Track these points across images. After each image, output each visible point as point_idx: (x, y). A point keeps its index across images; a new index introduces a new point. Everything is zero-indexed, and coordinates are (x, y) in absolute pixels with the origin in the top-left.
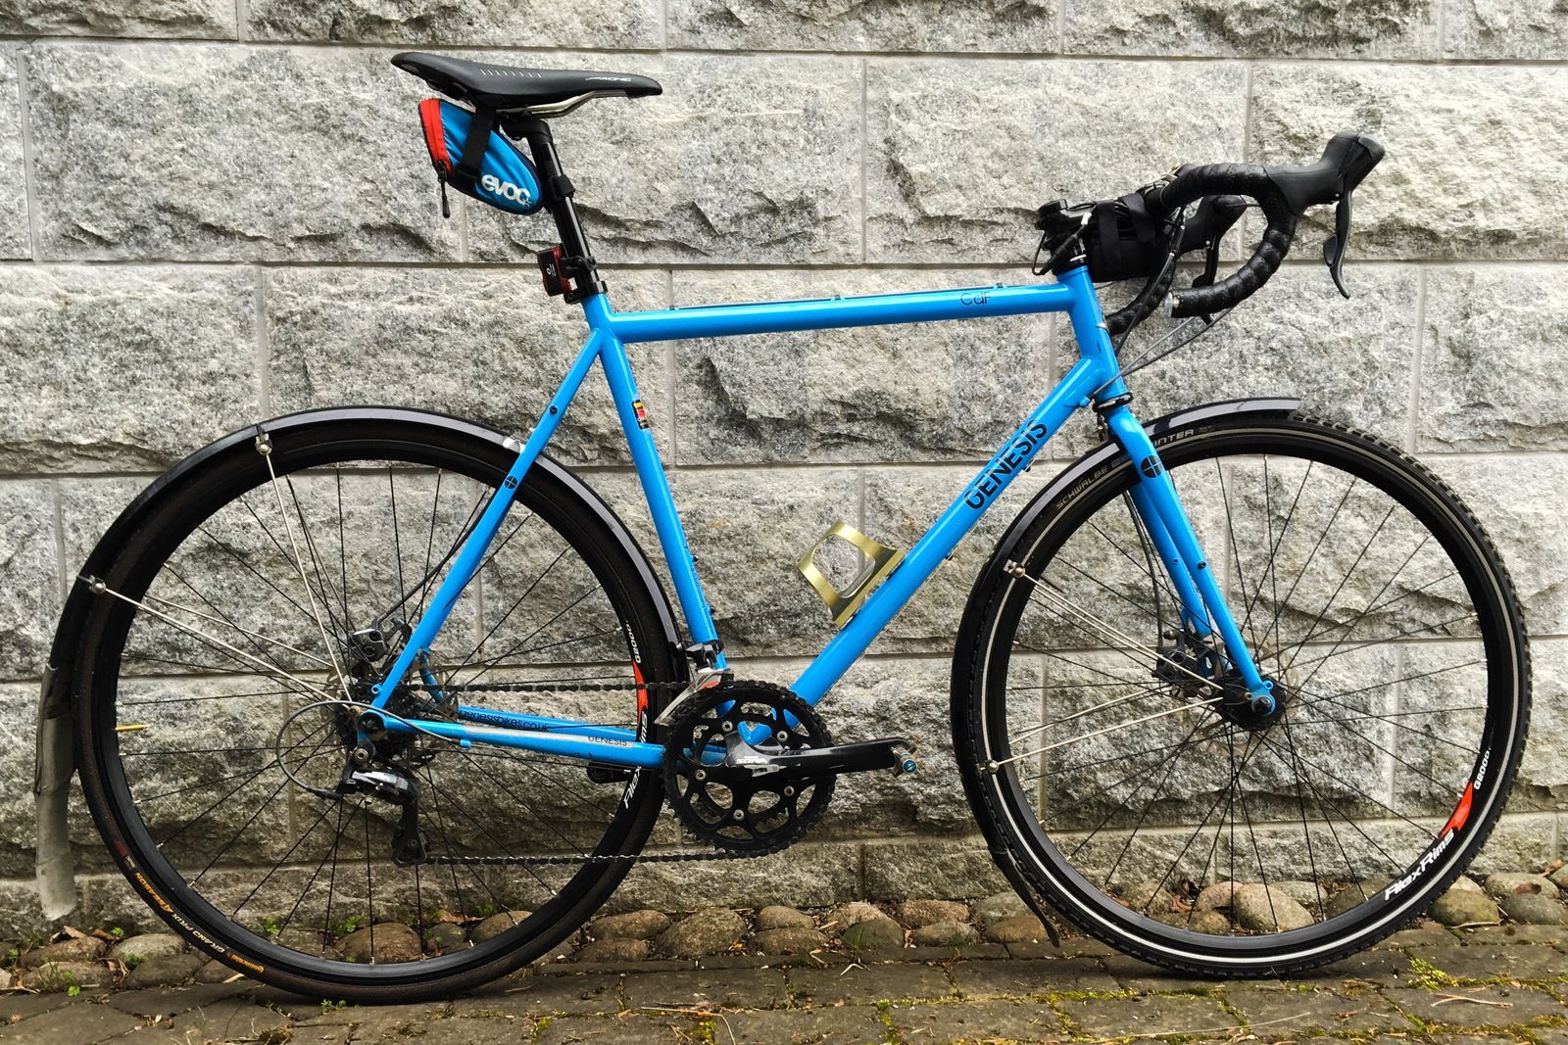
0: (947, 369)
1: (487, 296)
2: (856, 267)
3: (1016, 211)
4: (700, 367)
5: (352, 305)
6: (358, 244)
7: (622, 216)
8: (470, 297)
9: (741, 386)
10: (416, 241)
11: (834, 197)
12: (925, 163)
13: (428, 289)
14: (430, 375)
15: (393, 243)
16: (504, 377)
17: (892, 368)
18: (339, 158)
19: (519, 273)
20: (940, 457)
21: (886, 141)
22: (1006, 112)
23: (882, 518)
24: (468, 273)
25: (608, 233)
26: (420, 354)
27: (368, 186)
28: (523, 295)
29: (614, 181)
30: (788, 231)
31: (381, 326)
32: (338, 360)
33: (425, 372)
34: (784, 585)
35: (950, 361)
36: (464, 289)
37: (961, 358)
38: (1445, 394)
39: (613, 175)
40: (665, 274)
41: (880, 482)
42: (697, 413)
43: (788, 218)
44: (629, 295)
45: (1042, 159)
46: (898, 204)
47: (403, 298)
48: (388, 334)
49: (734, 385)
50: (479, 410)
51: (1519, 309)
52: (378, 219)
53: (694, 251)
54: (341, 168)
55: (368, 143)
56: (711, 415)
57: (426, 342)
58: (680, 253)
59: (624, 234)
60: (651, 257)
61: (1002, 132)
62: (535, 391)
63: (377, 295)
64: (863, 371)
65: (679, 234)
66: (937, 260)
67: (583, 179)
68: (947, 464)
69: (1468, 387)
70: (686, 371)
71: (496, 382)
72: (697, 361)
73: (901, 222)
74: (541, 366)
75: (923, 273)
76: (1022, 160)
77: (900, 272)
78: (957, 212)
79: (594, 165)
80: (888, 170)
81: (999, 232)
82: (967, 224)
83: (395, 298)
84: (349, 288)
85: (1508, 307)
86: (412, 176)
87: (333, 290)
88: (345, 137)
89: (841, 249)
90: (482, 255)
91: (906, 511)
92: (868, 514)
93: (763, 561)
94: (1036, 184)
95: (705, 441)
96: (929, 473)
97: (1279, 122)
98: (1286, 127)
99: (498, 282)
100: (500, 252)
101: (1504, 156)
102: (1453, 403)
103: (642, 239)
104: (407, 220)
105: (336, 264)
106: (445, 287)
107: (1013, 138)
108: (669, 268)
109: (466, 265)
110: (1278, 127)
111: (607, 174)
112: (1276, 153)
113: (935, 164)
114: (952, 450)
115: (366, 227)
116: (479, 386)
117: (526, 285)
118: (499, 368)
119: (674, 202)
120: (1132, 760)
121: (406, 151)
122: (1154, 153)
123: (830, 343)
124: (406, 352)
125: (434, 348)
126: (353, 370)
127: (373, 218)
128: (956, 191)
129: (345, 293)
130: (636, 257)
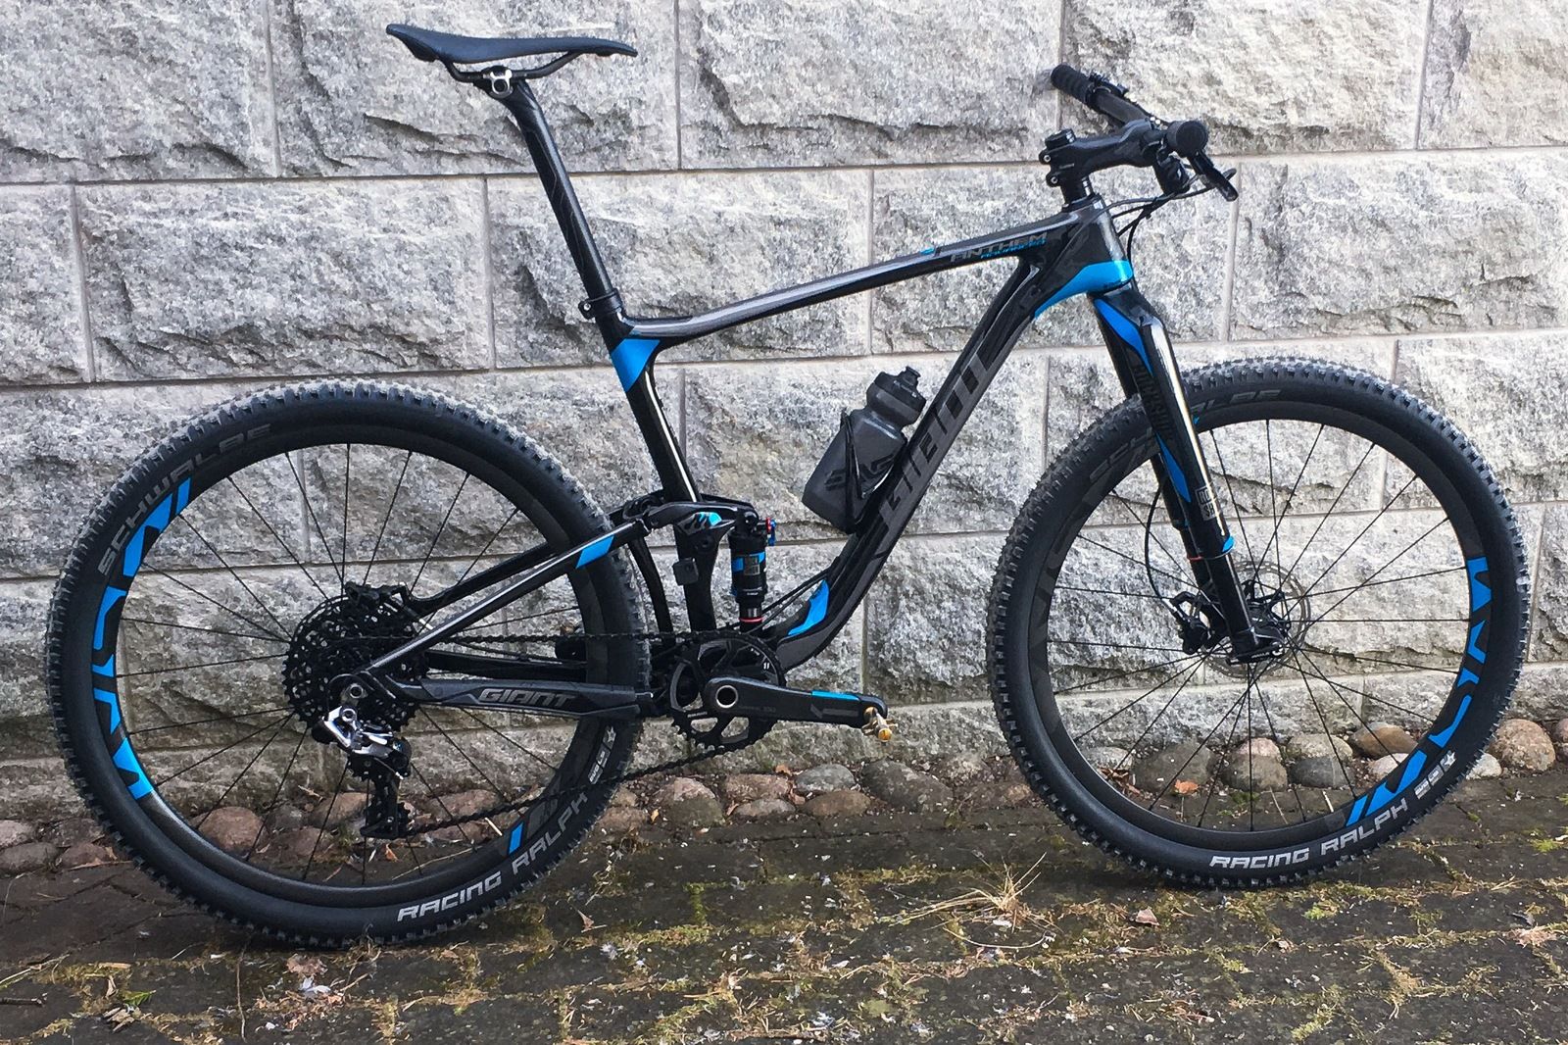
0: (764, 272)
1: (302, 210)
2: (671, 172)
3: (831, 117)
4: (516, 273)
5: (167, 222)
6: (171, 163)
7: (435, 132)
8: (285, 211)
9: (558, 293)
10: (230, 158)
11: (648, 107)
12: (738, 73)
13: (242, 204)
14: (248, 291)
15: (206, 161)
16: (321, 290)
17: (709, 272)
18: (149, 80)
19: (333, 186)
20: (760, 355)
21: (699, 51)
22: (818, 22)
23: (702, 415)
24: (281, 186)
25: (421, 145)
26: (237, 270)
27: (179, 108)
28: (338, 208)
29: (426, 97)
30: (602, 140)
31: (198, 244)
32: (156, 277)
33: (243, 287)
34: (605, 483)
35: (767, 264)
36: (279, 203)
37: (778, 260)
38: (1259, 284)
39: (424, 91)
40: (480, 182)
41: (700, 381)
42: (515, 318)
43: (602, 128)
44: (444, 206)
45: (855, 67)
46: (713, 111)
47: (218, 214)
48: (204, 252)
49: (551, 292)
50: (298, 324)
51: (1331, 202)
52: (189, 138)
53: (510, 161)
54: (151, 90)
55: (177, 65)
56: (529, 320)
57: (243, 258)
58: (493, 161)
59: (437, 146)
60: (467, 167)
61: (815, 42)
62: (354, 303)
63: (192, 212)
64: (680, 277)
65: (492, 146)
66: (753, 164)
67: (395, 97)
68: (767, 360)
69: (1281, 278)
70: (503, 278)
71: (314, 295)
72: (514, 268)
73: (716, 129)
74: (358, 279)
75: (739, 177)
76: (836, 68)
77: (715, 176)
78: (772, 120)
79: (404, 81)
80: (702, 79)
81: (815, 136)
82: (782, 130)
83: (210, 215)
84: (164, 205)
85: (1320, 200)
86: (223, 96)
87: (147, 207)
88: (153, 59)
89: (656, 156)
90: (295, 169)
91: (727, 408)
92: (688, 411)
93: (584, 460)
94: (850, 91)
95: (523, 345)
96: (749, 370)
97: (1092, 26)
98: (1098, 31)
99: (312, 196)
100: (314, 166)
101: (1316, 54)
102: (1267, 292)
103: (456, 152)
104: (219, 140)
105: (150, 182)
106: (259, 201)
107: (826, 47)
108: (484, 177)
109: (280, 179)
110: (1091, 31)
111: (419, 91)
112: (1089, 56)
113: (749, 75)
114: (771, 348)
115: (180, 147)
116: (297, 300)
117: (340, 198)
118: (316, 281)
119: (487, 116)
120: (950, 640)
121: (215, 72)
122: (967, 59)
123: (647, 250)
124: (223, 268)
125: (251, 263)
126: (171, 286)
127: (186, 137)
128: (770, 100)
129: (160, 211)
130: (450, 167)
